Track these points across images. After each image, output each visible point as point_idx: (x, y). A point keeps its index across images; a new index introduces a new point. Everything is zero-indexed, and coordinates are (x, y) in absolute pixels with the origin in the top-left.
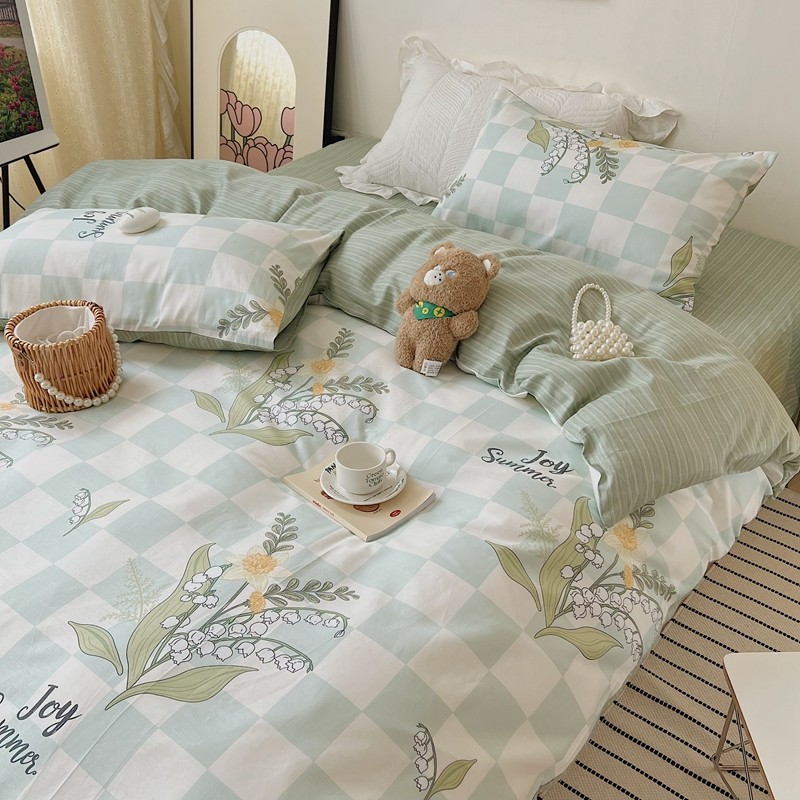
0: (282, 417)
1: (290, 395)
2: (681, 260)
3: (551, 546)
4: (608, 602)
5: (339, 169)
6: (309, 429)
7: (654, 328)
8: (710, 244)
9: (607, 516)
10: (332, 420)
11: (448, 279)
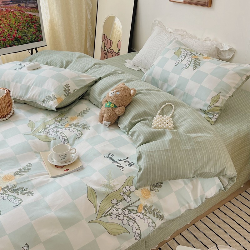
0: (51, 133)
1: (58, 126)
2: (215, 100)
3: (110, 191)
4: (128, 216)
5: (126, 61)
6: (57, 138)
7: (186, 121)
8: (228, 95)
9: (138, 184)
10: (66, 136)
11: (116, 95)
